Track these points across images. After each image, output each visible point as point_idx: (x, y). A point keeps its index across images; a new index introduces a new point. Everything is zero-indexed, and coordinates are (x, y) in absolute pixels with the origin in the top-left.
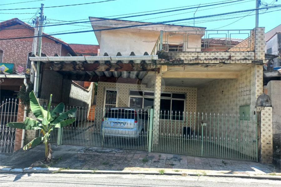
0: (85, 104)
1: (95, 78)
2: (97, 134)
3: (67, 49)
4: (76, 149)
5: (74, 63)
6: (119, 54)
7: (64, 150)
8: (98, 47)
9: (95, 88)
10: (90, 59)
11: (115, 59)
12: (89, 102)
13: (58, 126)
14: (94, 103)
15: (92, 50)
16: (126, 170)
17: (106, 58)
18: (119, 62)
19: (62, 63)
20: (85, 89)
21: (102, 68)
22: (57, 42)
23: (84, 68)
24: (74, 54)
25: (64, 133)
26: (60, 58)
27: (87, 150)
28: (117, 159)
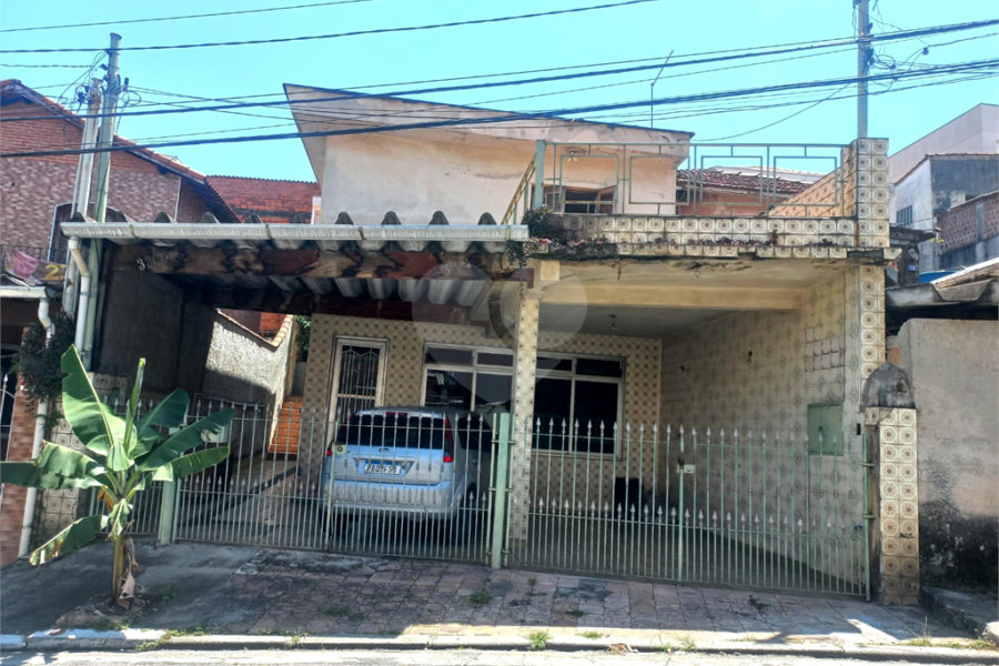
0: (263, 395)
1: (302, 302)
2: (308, 504)
3: (202, 197)
4: (230, 560)
5: (226, 246)
6: (391, 219)
7: (186, 562)
8: (314, 189)
9: (302, 338)
10: (284, 233)
11: (375, 234)
12: (277, 386)
13: (163, 474)
14: (295, 391)
15: (292, 201)
16: (412, 634)
17: (346, 233)
18: (391, 247)
19: (182, 246)
20: (264, 338)
21: (330, 267)
22: (166, 169)
23: (264, 264)
24: (226, 216)
25: (186, 500)
26: (177, 229)
27: (270, 561)
28: (380, 594)
